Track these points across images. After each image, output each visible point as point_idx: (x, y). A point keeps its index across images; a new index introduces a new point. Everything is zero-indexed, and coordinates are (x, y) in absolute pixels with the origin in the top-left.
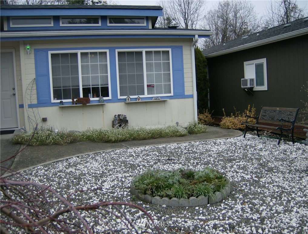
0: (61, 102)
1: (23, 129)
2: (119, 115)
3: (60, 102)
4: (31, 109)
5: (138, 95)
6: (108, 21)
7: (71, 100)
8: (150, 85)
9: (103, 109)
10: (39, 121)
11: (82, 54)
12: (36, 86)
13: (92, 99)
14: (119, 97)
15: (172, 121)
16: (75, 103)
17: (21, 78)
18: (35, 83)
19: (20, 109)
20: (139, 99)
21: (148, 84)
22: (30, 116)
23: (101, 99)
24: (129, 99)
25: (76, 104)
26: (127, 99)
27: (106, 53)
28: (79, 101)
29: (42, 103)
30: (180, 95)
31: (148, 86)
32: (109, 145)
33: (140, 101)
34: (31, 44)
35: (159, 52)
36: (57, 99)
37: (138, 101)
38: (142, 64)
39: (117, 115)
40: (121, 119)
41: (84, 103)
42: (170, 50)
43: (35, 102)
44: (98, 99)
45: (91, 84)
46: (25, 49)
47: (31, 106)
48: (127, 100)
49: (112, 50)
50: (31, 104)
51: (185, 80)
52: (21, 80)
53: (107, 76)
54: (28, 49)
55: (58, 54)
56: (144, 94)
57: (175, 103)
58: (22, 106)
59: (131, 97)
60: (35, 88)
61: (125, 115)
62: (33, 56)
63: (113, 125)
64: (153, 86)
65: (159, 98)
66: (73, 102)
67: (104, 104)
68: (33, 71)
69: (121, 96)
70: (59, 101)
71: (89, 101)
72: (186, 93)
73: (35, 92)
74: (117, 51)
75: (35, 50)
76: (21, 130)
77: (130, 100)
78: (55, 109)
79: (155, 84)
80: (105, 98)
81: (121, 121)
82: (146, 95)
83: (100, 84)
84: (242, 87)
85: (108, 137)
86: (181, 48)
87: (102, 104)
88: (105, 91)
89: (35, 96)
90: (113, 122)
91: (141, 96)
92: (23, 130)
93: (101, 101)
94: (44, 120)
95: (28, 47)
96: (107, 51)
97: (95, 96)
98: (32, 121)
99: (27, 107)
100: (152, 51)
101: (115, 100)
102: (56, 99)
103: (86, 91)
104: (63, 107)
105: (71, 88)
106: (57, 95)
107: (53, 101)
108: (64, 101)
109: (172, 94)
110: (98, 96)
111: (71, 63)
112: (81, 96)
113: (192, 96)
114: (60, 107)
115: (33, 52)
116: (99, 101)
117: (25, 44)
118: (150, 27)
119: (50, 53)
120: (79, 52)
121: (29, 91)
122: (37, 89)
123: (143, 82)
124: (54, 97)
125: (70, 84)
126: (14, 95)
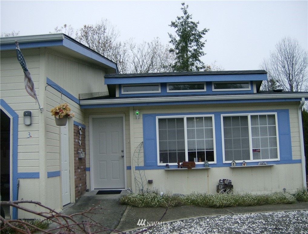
0: (167, 165)
1: (129, 190)
2: (224, 180)
3: (166, 165)
4: (137, 171)
5: (243, 160)
6: (213, 87)
7: (176, 164)
8: (256, 149)
9: (208, 173)
10: (145, 183)
11: (188, 119)
12: (143, 149)
13: (197, 163)
14: (224, 162)
15: (279, 187)
16: (180, 167)
17: (130, 141)
18: (142, 146)
19: (128, 170)
20: (244, 163)
21: (253, 149)
22: (136, 178)
23: (207, 163)
24: (234, 163)
25: (181, 168)
26: (232, 163)
27: (211, 118)
28: (185, 165)
29: (149, 165)
30: (287, 160)
31: (254, 151)
32: (213, 210)
33: (245, 166)
34: (140, 109)
35: (265, 116)
37: (243, 166)
38: (248, 128)
39: (222, 180)
40: (226, 184)
41: (189, 167)
42: (276, 114)
43: (142, 164)
44: (203, 163)
45: (196, 148)
46: (134, 114)
47: (138, 168)
48: (232, 165)
49: (217, 115)
50: (138, 166)
51: (293, 144)
52: (129, 143)
53: (212, 141)
54: (137, 114)
55: (165, 119)
56: (249, 159)
57: (282, 169)
58: (129, 168)
59: (237, 162)
60: (142, 151)
61: (230, 179)
62: (141, 121)
63: (218, 190)
64: (259, 150)
65: (265, 163)
66: (179, 166)
67: (209, 169)
68: (142, 135)
69: (226, 160)
70: (165, 164)
71: (194, 165)
72: (294, 158)
73: (142, 155)
74: (222, 115)
75: (143, 115)
76: (128, 191)
77: (235, 165)
78: (161, 171)
79: (260, 148)
80: (210, 163)
81: (226, 186)
82: (252, 160)
83: (205, 148)
85: (213, 202)
86: (287, 111)
87: (207, 169)
88: (210, 156)
89: (142, 159)
90: (218, 187)
91: (246, 161)
92: (129, 191)
93: (206, 166)
94: (150, 182)
95: (137, 113)
96: (213, 116)
97: (200, 160)
98: (138, 183)
99: (134, 169)
100: (257, 116)
101: (220, 164)
102: (162, 162)
103: (192, 155)
104: (168, 171)
105: (177, 152)
106: (164, 158)
107: (159, 164)
108: (170, 164)
109: (279, 159)
110: (203, 160)
111: (177, 128)
112: (187, 160)
113: (300, 161)
114: (166, 170)
115: (142, 117)
116: (204, 165)
117: (134, 109)
118: (255, 91)
119: (157, 118)
120: (185, 117)
121: (136, 154)
122: (144, 152)
123: (249, 147)
124: (160, 160)
125: (176, 148)
126: (123, 157)
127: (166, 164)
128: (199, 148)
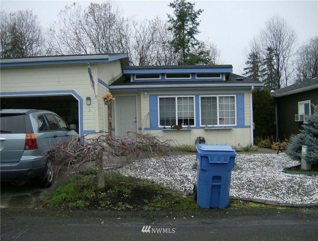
0: (164, 127)
2: (200, 137)
4: (146, 131)
5: (213, 125)
6: (196, 76)
7: (170, 127)
8: (221, 118)
9: (190, 133)
11: (178, 98)
13: (183, 126)
14: (201, 126)
15: (235, 143)
17: (141, 111)
18: (149, 115)
20: (213, 127)
23: (189, 126)
26: (206, 127)
27: (193, 97)
28: (176, 127)
29: (153, 127)
30: (241, 125)
31: (220, 119)
32: (190, 153)
33: (214, 129)
34: (147, 92)
35: (228, 97)
36: (162, 126)
37: (212, 129)
38: (216, 105)
39: (199, 137)
40: (201, 140)
41: (178, 128)
42: (235, 96)
43: (148, 127)
44: (187, 126)
45: (183, 117)
46: (144, 94)
47: (146, 129)
49: (197, 96)
51: (245, 115)
52: (140, 113)
53: (194, 112)
54: (146, 95)
55: (163, 98)
56: (217, 124)
57: (238, 131)
58: (140, 129)
59: (208, 126)
60: (149, 118)
61: (204, 137)
62: (148, 99)
63: (196, 143)
65: (227, 127)
66: (172, 128)
67: (191, 130)
68: (148, 108)
70: (163, 127)
71: (181, 128)
72: (246, 125)
73: (149, 120)
74: (200, 96)
75: (149, 95)
78: (161, 131)
79: (224, 118)
80: (191, 126)
81: (201, 141)
82: (218, 125)
83: (188, 117)
84: (296, 121)
85: (191, 149)
86: (243, 94)
87: (189, 130)
88: (192, 122)
89: (149, 123)
90: (196, 141)
91: (215, 126)
95: (146, 94)
96: (194, 96)
97: (186, 124)
99: (144, 129)
100: (223, 97)
101: (198, 127)
103: (180, 121)
104: (165, 130)
105: (171, 119)
106: (162, 123)
107: (159, 126)
108: (166, 127)
109: (236, 125)
110: (187, 125)
111: (171, 104)
112: (177, 124)
113: (250, 127)
114: (163, 130)
115: (148, 96)
116: (188, 128)
117: (144, 92)
118: (224, 79)
119: (159, 97)
120: (176, 97)
121: (145, 120)
123: (217, 117)
124: (160, 124)
125: (170, 116)
126: (136, 122)
128: (185, 117)
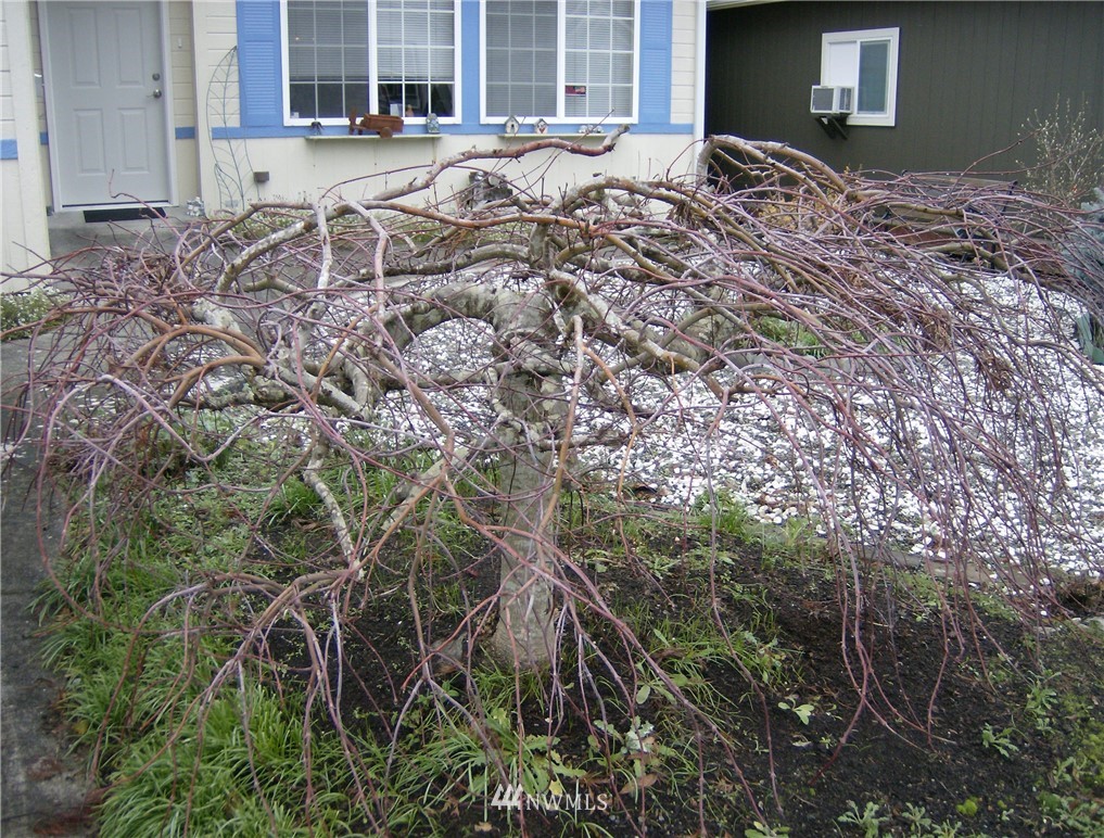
0: (316, 126)
1: (196, 204)
2: (486, 174)
3: (313, 124)
4: (223, 144)
5: (536, 116)
7: (345, 121)
8: (574, 87)
9: (435, 153)
10: (248, 178)
12: (237, 73)
14: (485, 119)
16: (356, 131)
17: (189, 42)
18: (235, 60)
19: (179, 141)
20: (542, 126)
21: (569, 84)
22: (221, 165)
23: (433, 122)
24: (516, 125)
25: (360, 133)
26: (509, 124)
28: (370, 125)
29: (254, 125)
30: (657, 123)
31: (570, 90)
33: (545, 134)
36: (301, 117)
37: (539, 134)
38: (554, 22)
39: (480, 173)
40: (493, 187)
41: (382, 130)
43: (234, 122)
44: (421, 120)
45: (403, 74)
47: (220, 134)
48: (509, 130)
50: (226, 128)
51: (675, 78)
53: (453, 52)
56: (554, 114)
58: (188, 133)
59: (520, 120)
60: (235, 77)
61: (503, 174)
64: (583, 91)
65: (600, 128)
66: (352, 129)
67: (439, 139)
68: (231, 24)
69: (488, 115)
70: (308, 122)
71: (397, 125)
72: (676, 119)
73: (234, 90)
76: (191, 207)
77: (516, 129)
78: (297, 144)
79: (587, 85)
80: (443, 120)
81: (493, 191)
82: (561, 117)
83: (430, 76)
84: (813, 111)
87: (433, 138)
89: (234, 105)
91: (548, 120)
92: (196, 209)
93: (433, 129)
94: (261, 178)
98: (228, 180)
99: (211, 136)
101: (472, 127)
102: (297, 114)
103: (389, 93)
104: (315, 141)
105: (343, 82)
106: (301, 104)
107: (291, 120)
108: (325, 122)
109: (634, 119)
110: (423, 112)
112: (374, 109)
113: (689, 129)
114: (308, 140)
116: (425, 128)
121: (218, 88)
122: (241, 82)
123: (554, 79)
124: (293, 109)
125: (343, 72)
126: (158, 96)
127: (312, 120)
128: (411, 74)
